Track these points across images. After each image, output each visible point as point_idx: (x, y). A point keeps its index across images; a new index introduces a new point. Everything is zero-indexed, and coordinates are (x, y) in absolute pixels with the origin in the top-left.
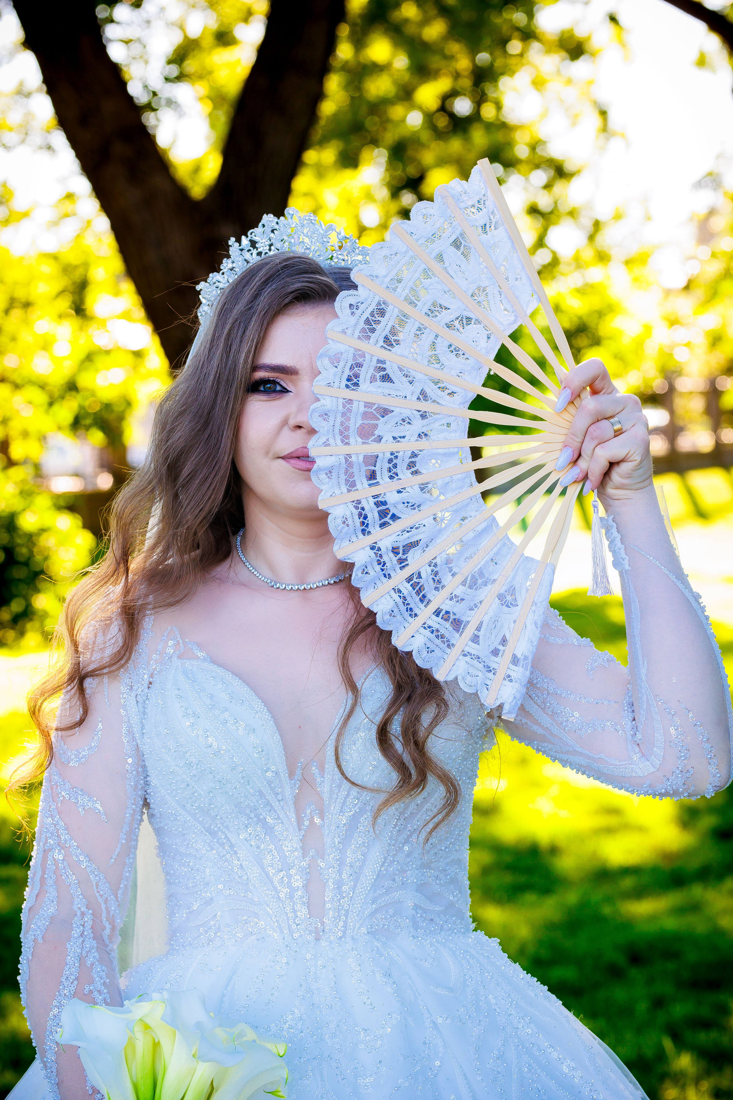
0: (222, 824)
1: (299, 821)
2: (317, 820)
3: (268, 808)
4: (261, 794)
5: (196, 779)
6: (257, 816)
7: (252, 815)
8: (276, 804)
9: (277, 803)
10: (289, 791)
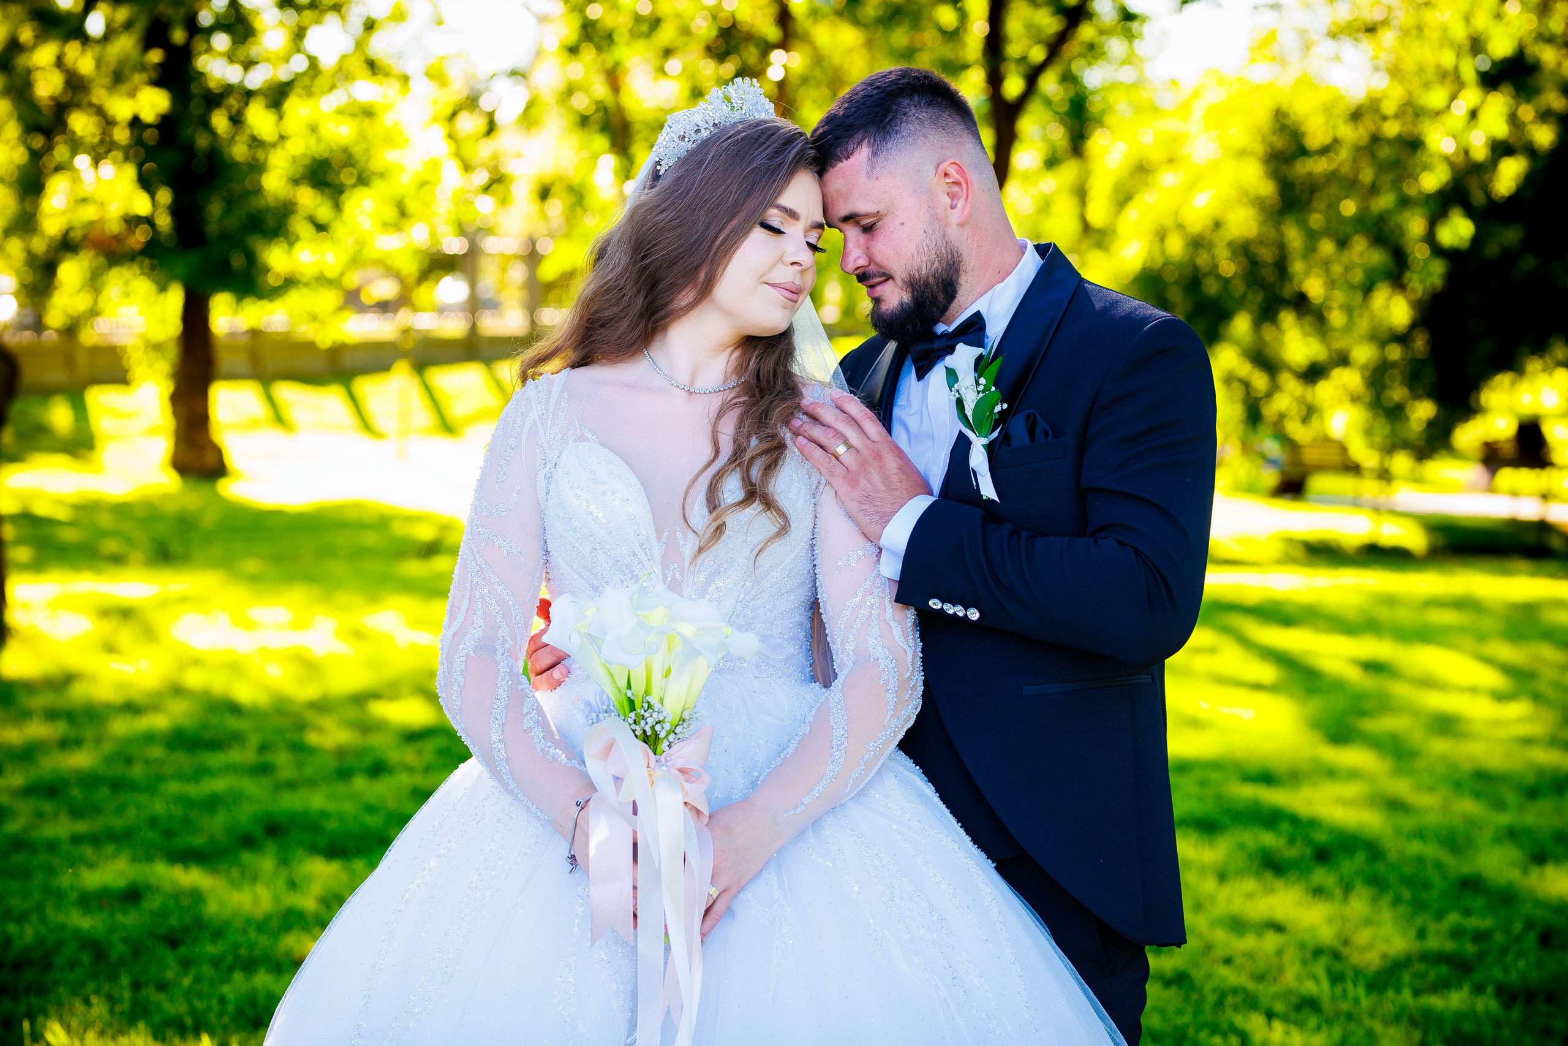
0: (603, 580)
1: (665, 576)
2: (678, 577)
3: (640, 566)
4: (635, 554)
5: (580, 541)
6: (631, 572)
7: (627, 572)
8: (646, 563)
9: (648, 561)
10: (657, 553)
